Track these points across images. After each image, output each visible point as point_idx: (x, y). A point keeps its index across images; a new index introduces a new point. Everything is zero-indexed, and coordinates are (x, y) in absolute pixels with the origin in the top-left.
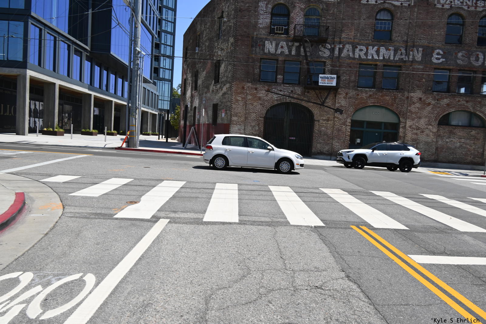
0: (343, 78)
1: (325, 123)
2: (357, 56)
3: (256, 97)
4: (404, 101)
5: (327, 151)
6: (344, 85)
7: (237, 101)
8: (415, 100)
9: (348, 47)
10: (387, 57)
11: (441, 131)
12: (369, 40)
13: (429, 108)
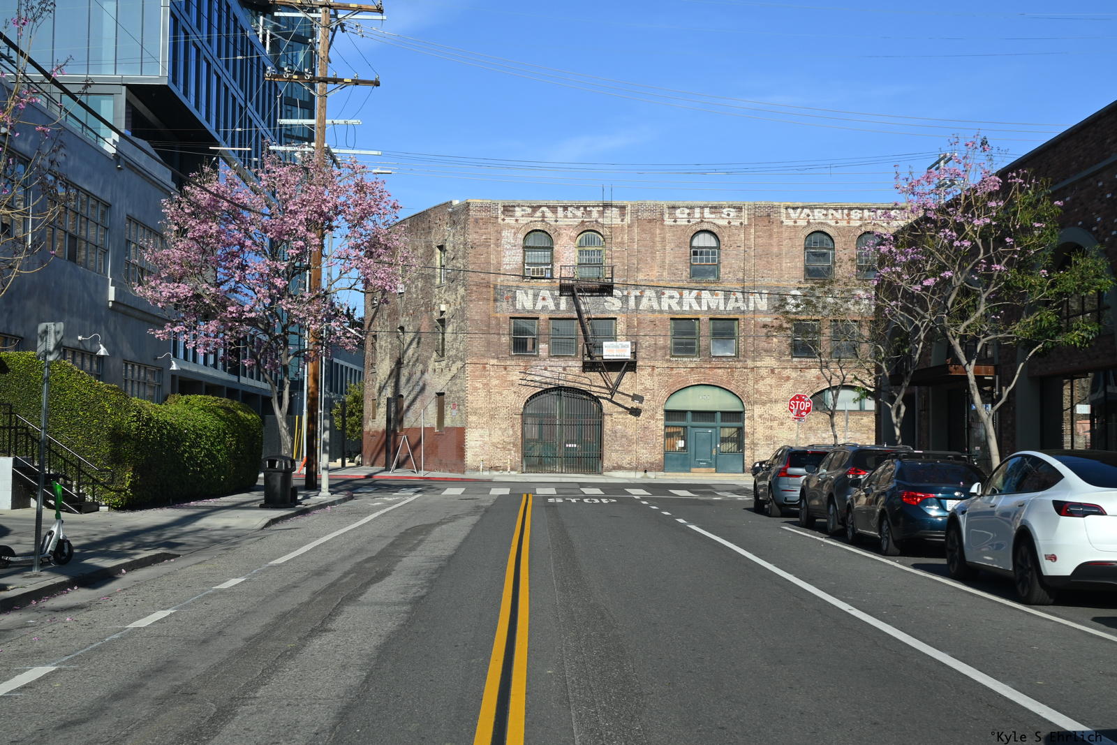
0: (645, 342)
1: (622, 418)
2: (665, 307)
3: (506, 381)
4: (748, 375)
5: (628, 464)
6: (647, 355)
7: (476, 389)
8: (764, 372)
9: (649, 293)
10: (713, 306)
11: (812, 421)
12: (683, 281)
13: (789, 385)
